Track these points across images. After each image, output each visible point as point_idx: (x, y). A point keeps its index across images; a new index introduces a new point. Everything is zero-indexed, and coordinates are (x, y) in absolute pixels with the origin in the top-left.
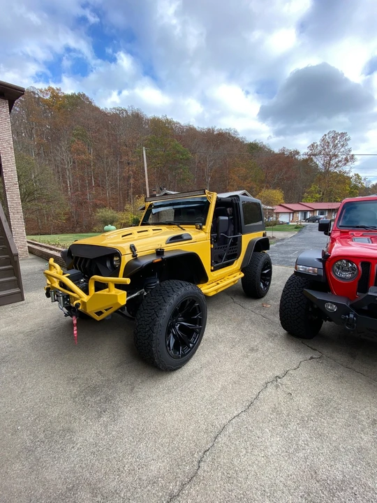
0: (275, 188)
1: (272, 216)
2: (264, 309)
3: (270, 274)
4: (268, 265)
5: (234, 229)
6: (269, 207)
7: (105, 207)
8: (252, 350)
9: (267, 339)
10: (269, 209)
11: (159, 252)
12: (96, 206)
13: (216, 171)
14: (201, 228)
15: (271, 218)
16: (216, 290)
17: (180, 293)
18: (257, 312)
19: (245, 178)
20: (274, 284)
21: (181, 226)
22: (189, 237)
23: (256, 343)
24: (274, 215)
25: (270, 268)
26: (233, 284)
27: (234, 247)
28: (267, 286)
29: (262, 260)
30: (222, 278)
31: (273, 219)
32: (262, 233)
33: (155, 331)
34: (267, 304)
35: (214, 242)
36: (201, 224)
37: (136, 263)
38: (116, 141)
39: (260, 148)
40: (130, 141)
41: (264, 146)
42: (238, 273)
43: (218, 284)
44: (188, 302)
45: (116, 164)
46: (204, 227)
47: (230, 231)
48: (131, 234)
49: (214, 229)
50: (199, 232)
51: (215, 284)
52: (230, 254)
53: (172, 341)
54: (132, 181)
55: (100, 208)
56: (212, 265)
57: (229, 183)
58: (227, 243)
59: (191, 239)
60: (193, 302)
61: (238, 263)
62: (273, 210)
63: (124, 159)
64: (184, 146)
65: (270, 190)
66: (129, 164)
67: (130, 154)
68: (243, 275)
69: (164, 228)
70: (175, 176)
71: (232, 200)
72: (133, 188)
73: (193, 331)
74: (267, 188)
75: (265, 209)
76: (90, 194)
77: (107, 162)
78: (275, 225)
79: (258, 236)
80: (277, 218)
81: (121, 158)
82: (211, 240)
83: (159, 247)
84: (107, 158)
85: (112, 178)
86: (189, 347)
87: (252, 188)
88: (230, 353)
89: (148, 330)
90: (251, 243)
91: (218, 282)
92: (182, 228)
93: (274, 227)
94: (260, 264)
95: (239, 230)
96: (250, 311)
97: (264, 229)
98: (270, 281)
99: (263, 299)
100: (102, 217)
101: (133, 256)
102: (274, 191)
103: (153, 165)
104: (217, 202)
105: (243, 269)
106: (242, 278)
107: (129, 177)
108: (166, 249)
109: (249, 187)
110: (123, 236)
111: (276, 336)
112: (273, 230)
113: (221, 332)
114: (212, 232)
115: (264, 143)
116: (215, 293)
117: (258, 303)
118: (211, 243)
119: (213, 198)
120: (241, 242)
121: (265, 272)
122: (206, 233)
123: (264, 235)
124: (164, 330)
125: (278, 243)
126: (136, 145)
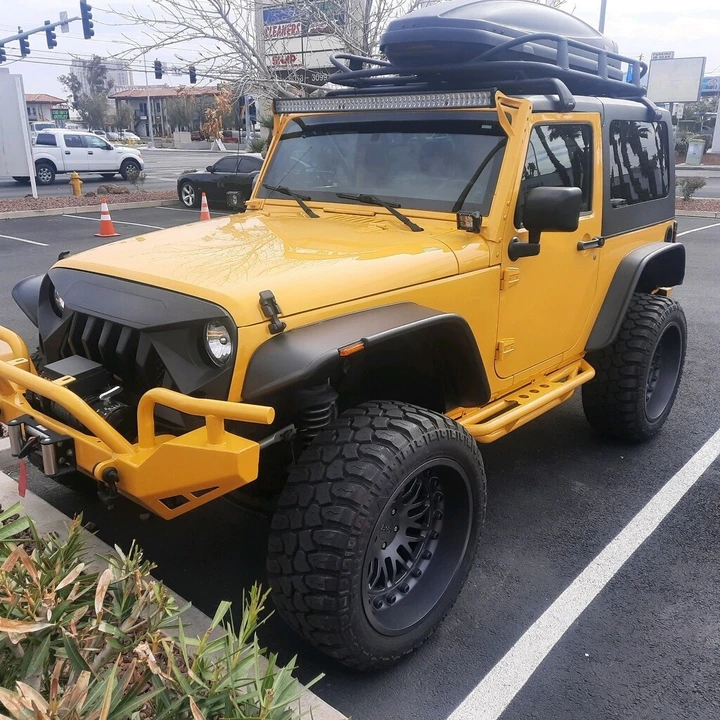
50: (468, 240)
91: (515, 398)
123: (670, 236)
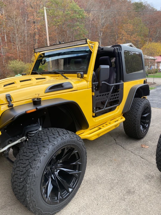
0: (157, 41)
1: (154, 65)
2: (143, 150)
3: (149, 117)
4: (147, 110)
5: (117, 76)
6: (151, 58)
7: (16, 59)
8: (129, 192)
9: (144, 180)
10: (151, 59)
11: (36, 102)
12: (8, 59)
13: (107, 28)
14: (82, 77)
15: (153, 67)
16: (98, 135)
17: (56, 143)
18: (136, 152)
19: (132, 33)
20: (153, 126)
21: (65, 75)
22: (70, 86)
23: (133, 185)
24: (156, 64)
25: (150, 111)
26: (114, 128)
27: (116, 94)
28: (146, 129)
29: (142, 105)
30: (104, 123)
31: (154, 67)
32: (143, 80)
33: (29, 182)
34: (146, 145)
35: (96, 90)
36: (82, 73)
37: (11, 113)
38: (24, 3)
39: (145, 6)
40: (35, 4)
41: (149, 5)
42: (120, 117)
43: (100, 129)
44: (66, 151)
45: (24, 23)
46: (85, 76)
47: (112, 79)
48: (14, 83)
49: (96, 78)
51: (97, 128)
52: (112, 100)
53: (50, 187)
54: (37, 37)
55: (11, 60)
56: (93, 112)
57: (118, 37)
58: (109, 91)
59: (72, 88)
60: (71, 150)
61: (120, 109)
62: (154, 60)
63: (31, 18)
64: (80, 6)
65: (152, 43)
66: (34, 22)
67: (35, 14)
68: (124, 119)
69: (48, 77)
70: (72, 33)
71: (114, 50)
72: (38, 43)
73: (72, 176)
74: (150, 41)
75: (148, 59)
76: (3, 48)
77: (16, 22)
78: (156, 72)
79: (138, 83)
80: (158, 67)
81: (28, 18)
82: (92, 88)
83: (37, 96)
84: (16, 18)
85: (21, 35)
86: (68, 191)
87: (137, 41)
88: (108, 196)
89: (23, 181)
90: (132, 90)
92: (65, 77)
93: (155, 74)
94: (141, 109)
95: (121, 78)
96: (130, 152)
97: (145, 77)
98: (149, 123)
99: (142, 140)
100: (14, 68)
101: (9, 106)
102: (156, 44)
103: (54, 23)
104: (98, 51)
105: (124, 114)
106: (124, 122)
107: (35, 34)
108: (43, 99)
109: (135, 40)
110: (4, 86)
111: (153, 177)
112: (154, 77)
113: (101, 173)
114: (93, 81)
115: (148, 3)
116: (97, 137)
117: (138, 144)
118: (93, 91)
119: (95, 47)
120: (123, 89)
121: (145, 115)
122: (87, 81)
124: (38, 180)
125: (158, 88)
126: (40, 6)
